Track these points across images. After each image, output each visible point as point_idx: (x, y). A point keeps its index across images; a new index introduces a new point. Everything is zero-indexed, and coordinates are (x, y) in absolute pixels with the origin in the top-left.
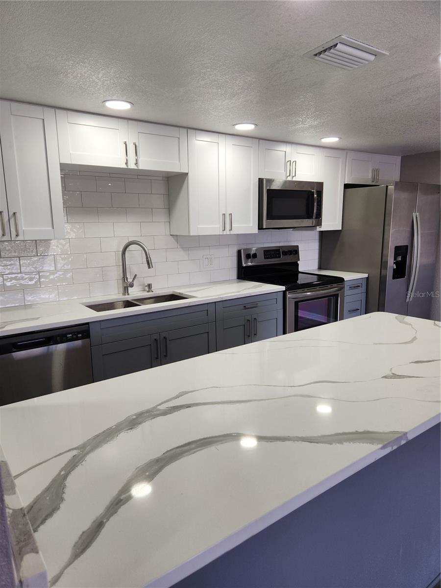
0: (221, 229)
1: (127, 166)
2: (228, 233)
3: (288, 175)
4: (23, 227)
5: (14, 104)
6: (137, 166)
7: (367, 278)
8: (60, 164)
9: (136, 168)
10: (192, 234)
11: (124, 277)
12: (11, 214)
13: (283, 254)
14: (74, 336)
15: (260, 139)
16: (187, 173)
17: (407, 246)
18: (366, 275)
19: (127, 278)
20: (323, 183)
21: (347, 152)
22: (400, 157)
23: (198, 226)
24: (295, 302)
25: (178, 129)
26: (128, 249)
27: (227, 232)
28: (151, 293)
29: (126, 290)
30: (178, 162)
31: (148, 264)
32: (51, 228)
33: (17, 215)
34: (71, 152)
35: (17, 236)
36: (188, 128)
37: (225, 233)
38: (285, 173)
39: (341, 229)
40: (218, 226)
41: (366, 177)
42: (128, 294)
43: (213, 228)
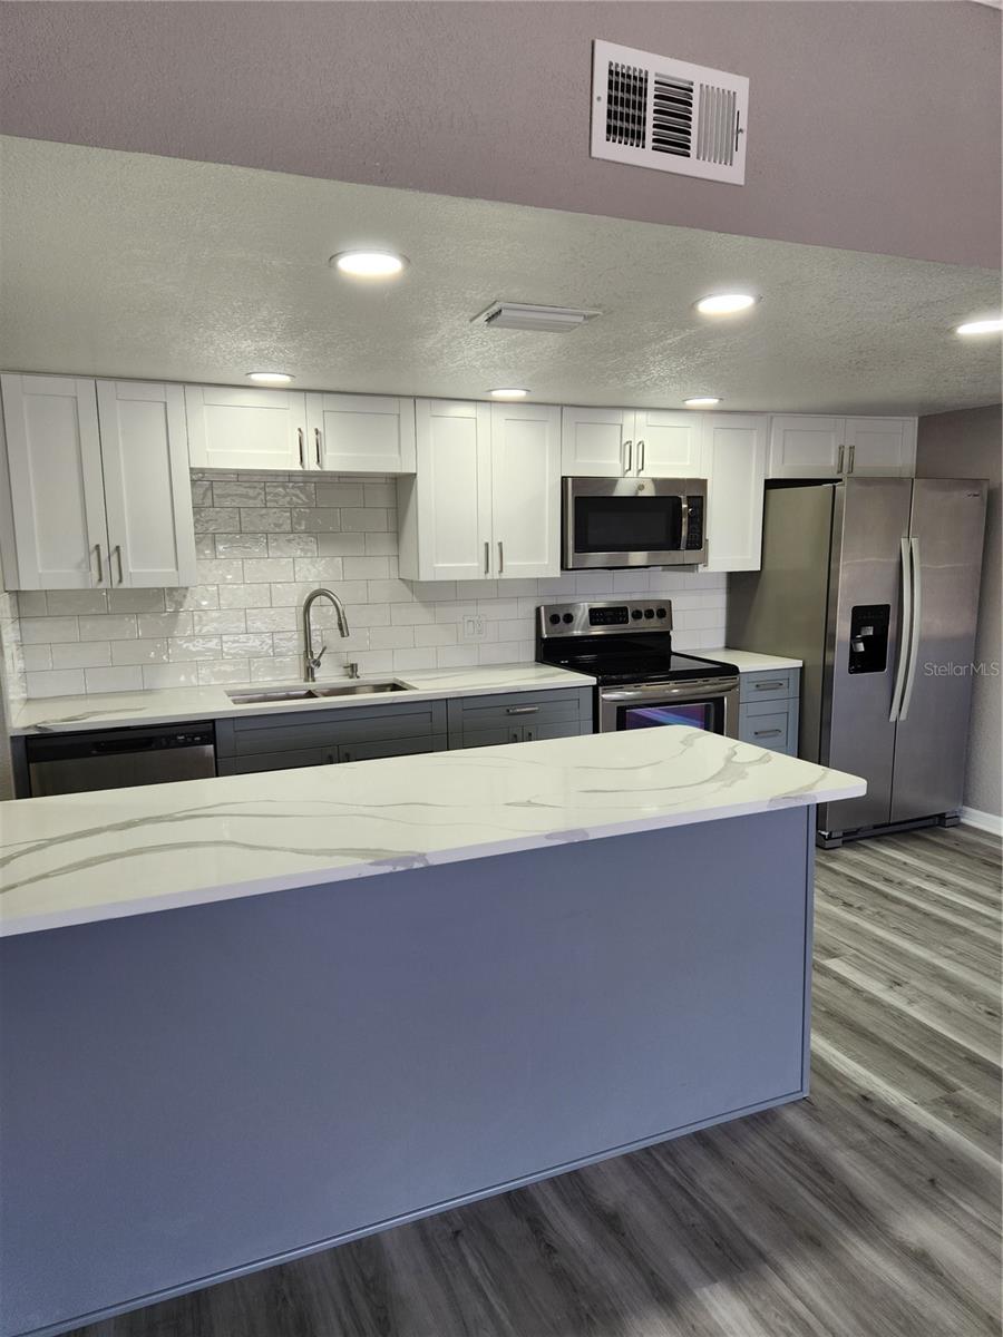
0: (483, 569)
1: (303, 467)
2: (497, 577)
3: (627, 468)
4: (130, 567)
5: (121, 384)
6: (321, 467)
7: (802, 669)
8: (191, 469)
9: (319, 469)
10: (421, 579)
11: (306, 651)
12: (112, 548)
13: (633, 616)
14: (189, 740)
15: (562, 405)
16: (415, 474)
17: (887, 607)
18: (799, 663)
19: (312, 653)
20: (705, 481)
21: (772, 418)
22: (917, 419)
23: (436, 565)
24: (618, 708)
25: (397, 399)
26: (313, 603)
27: (494, 574)
28: (355, 680)
29: (309, 673)
30: (397, 455)
31: (341, 629)
32: (174, 570)
33: (121, 548)
34: (208, 450)
35: (120, 581)
36: (415, 397)
37: (489, 577)
38: (620, 466)
39: (759, 569)
40: (476, 564)
41: (821, 462)
42: (314, 680)
43: (467, 567)
